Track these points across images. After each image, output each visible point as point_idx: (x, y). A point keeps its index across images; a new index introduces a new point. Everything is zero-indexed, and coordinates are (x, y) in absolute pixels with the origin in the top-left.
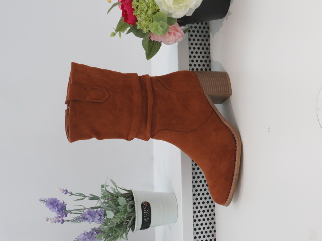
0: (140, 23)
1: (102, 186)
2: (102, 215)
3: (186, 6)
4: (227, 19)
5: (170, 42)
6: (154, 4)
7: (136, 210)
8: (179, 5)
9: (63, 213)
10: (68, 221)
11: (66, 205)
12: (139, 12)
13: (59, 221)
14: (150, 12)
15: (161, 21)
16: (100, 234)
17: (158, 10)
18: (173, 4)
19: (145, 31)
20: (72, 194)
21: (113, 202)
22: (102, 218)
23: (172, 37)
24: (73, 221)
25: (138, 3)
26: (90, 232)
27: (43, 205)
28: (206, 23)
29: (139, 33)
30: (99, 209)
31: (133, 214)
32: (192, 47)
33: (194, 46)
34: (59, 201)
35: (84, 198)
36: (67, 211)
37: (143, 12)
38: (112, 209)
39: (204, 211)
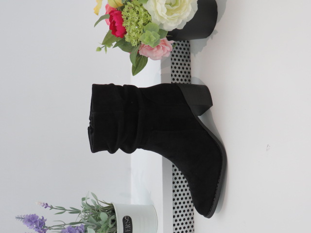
0: (129, 35)
1: (83, 199)
2: (82, 231)
3: (179, 18)
4: (212, 38)
5: (157, 58)
6: (146, 15)
7: (118, 225)
8: (173, 16)
9: (42, 229)
12: (128, 24)
14: (141, 22)
15: (153, 32)
17: (150, 21)
18: (166, 14)
19: (134, 44)
20: (52, 208)
21: (93, 217)
23: (160, 52)
25: (127, 14)
28: (188, 42)
30: (79, 225)
31: (114, 229)
32: (173, 66)
33: (175, 65)
34: (38, 217)
35: (64, 212)
36: (46, 227)
37: (133, 23)
38: (93, 224)
39: (182, 224)
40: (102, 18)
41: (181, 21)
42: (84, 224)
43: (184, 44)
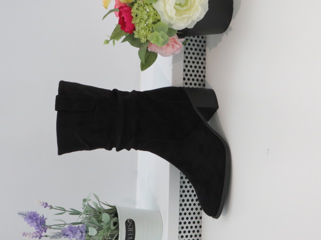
0: (138, 32)
1: (85, 200)
2: (84, 231)
3: (189, 18)
4: (227, 34)
5: (167, 54)
6: (155, 14)
7: (120, 227)
8: (181, 17)
9: (42, 228)
10: (46, 236)
11: (46, 219)
12: (138, 21)
13: (37, 236)
14: (151, 21)
15: (162, 32)
17: (159, 21)
18: (175, 15)
19: (143, 40)
20: (51, 207)
21: (95, 218)
22: (84, 234)
23: (170, 49)
24: (53, 237)
25: (137, 11)
27: (22, 218)
28: (203, 37)
29: (135, 42)
30: (81, 225)
31: (116, 231)
33: (189, 59)
34: (39, 215)
35: (64, 213)
36: (46, 226)
37: (142, 21)
38: (94, 225)
39: (189, 232)
40: (111, 11)
41: (190, 22)
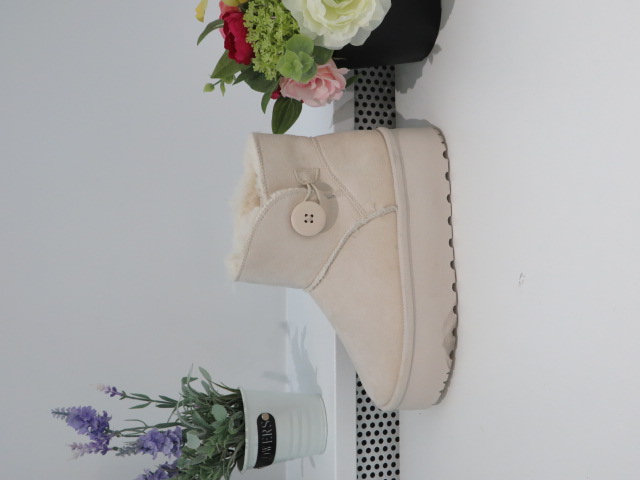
0: (260, 60)
1: (184, 380)
2: (178, 440)
3: (353, 23)
4: (431, 61)
6: (288, 19)
7: (247, 430)
8: (339, 21)
9: (102, 436)
10: (115, 449)
12: (257, 37)
13: (98, 450)
14: (279, 35)
15: (301, 53)
16: (174, 477)
17: (296, 32)
18: (325, 16)
19: (270, 76)
20: (124, 396)
21: (200, 414)
22: (179, 445)
23: (322, 91)
25: (255, 18)
26: (157, 472)
29: (255, 79)
30: (173, 429)
31: (240, 437)
32: (361, 118)
34: (95, 412)
35: (147, 405)
36: (111, 431)
37: (265, 36)
38: (199, 427)
39: (377, 433)
40: (210, 28)
41: (356, 30)
42: (183, 428)
43: (385, 73)
